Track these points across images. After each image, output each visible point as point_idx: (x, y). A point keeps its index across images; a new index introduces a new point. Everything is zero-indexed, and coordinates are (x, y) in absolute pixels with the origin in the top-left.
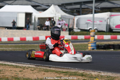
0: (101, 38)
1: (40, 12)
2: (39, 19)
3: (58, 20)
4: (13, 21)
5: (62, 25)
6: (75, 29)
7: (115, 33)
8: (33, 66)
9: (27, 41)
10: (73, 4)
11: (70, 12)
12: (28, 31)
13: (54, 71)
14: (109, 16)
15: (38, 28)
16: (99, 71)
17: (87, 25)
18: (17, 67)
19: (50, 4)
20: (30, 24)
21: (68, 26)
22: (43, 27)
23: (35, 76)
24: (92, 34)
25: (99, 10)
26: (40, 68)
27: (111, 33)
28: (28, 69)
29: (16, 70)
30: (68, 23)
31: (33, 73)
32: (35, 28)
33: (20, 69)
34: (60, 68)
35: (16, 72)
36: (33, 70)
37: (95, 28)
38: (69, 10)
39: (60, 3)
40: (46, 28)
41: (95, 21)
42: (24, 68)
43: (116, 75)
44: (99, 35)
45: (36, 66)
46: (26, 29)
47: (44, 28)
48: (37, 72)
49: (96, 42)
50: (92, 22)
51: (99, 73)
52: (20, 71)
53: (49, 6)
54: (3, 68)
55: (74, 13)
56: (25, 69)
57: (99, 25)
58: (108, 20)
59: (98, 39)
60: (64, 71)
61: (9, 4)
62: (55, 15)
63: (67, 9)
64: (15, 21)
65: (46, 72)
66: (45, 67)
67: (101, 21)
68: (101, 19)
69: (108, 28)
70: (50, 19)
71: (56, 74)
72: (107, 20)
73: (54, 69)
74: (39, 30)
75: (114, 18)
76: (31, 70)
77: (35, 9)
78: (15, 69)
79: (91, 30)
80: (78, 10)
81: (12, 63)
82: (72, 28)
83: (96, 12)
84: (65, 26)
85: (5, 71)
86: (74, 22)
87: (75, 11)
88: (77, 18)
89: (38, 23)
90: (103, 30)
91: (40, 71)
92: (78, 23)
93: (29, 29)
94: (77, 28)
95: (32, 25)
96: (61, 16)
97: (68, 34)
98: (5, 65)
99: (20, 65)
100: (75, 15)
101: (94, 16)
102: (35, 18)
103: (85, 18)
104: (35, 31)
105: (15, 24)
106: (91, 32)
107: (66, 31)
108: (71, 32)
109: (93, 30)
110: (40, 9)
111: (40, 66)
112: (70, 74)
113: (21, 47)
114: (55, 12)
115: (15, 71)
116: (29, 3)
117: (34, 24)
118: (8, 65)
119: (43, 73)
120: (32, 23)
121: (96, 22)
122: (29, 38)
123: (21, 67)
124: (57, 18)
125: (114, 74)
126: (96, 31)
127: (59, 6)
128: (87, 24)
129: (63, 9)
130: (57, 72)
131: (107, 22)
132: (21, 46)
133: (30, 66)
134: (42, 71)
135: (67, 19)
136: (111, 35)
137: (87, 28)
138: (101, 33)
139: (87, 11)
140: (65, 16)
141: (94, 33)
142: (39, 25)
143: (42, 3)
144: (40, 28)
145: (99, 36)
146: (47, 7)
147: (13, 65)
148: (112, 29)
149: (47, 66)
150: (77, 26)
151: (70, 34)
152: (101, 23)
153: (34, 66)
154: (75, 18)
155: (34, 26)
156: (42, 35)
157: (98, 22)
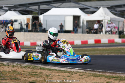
1: (89, 15)
2: (88, 22)
3: (107, 23)
4: (60, 24)
5: (112, 28)
8: (81, 71)
9: (75, 45)
10: (123, 6)
11: (119, 14)
12: (77, 34)
13: (104, 76)
15: (87, 31)
18: (65, 72)
19: (98, 6)
20: (78, 27)
21: (118, 29)
22: (92, 30)
23: (84, 81)
26: (89, 73)
28: (76, 74)
29: (65, 75)
30: (118, 26)
31: (82, 78)
32: (83, 32)
33: (69, 74)
34: (110, 73)
35: (64, 78)
36: (81, 75)
38: (119, 13)
39: (109, 5)
40: (94, 31)
42: (72, 73)
45: (85, 70)
46: (74, 32)
47: (93, 32)
48: (86, 77)
52: (68, 77)
53: (98, 8)
54: (50, 73)
55: (124, 15)
56: (74, 74)
60: (114, 75)
61: (56, 7)
62: (105, 17)
63: (116, 11)
64: (63, 24)
65: (95, 76)
66: (95, 71)
70: (99, 22)
71: (105, 79)
73: (103, 74)
74: (88, 33)
76: (80, 75)
77: (83, 11)
78: (63, 74)
81: (59, 68)
82: (123, 31)
84: (115, 29)
85: (52, 77)
86: (124, 25)
89: (86, 26)
91: (89, 76)
93: (77, 32)
95: (81, 28)
96: (111, 18)
97: (118, 37)
98: (53, 70)
99: (68, 70)
102: (83, 21)
104: (84, 34)
105: (63, 27)
107: (115, 34)
108: (122, 35)
110: (88, 12)
111: (89, 71)
112: (121, 79)
114: (104, 15)
115: (63, 76)
116: (77, 5)
117: (82, 27)
118: (56, 70)
119: (93, 78)
120: (81, 26)
123: (69, 72)
124: (106, 21)
127: (108, 8)
129: (112, 11)
130: (106, 77)
133: (79, 71)
134: (91, 76)
135: (117, 21)
140: (114, 18)
142: (87, 28)
143: (90, 5)
144: (88, 32)
146: (95, 10)
147: (61, 70)
149: (96, 71)
151: (120, 37)
153: (83, 71)
155: (82, 29)
156: (91, 39)
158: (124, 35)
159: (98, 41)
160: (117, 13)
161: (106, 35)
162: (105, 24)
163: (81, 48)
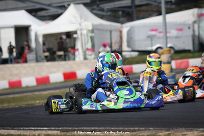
1: (47, 23)
2: (46, 37)
6: (125, 51)
8: (55, 132)
9: (24, 88)
11: (110, 15)
12: (25, 65)
14: (196, 16)
15: (46, 57)
17: (152, 40)
19: (65, 2)
21: (111, 47)
25: (173, 6)
30: (109, 41)
32: (39, 59)
37: (169, 45)
38: (109, 13)
41: (168, 30)
44: (178, 59)
45: (62, 131)
49: (174, 74)
50: (160, 32)
53: (64, 8)
55: (119, 17)
57: (177, 37)
58: (196, 26)
62: (80, 24)
63: (102, 10)
68: (180, 24)
69: (197, 42)
70: (69, 35)
72: (193, 26)
74: (48, 61)
77: (35, 16)
79: (160, 51)
82: (120, 51)
83: (169, 11)
86: (121, 38)
87: (120, 13)
88: (126, 27)
90: (187, 48)
92: (131, 38)
94: (130, 49)
95: (33, 51)
96: (93, 25)
100: (122, 23)
101: (165, 19)
102: (36, 36)
103: (145, 26)
104: (40, 64)
109: (165, 49)
110: (45, 16)
113: (13, 102)
114: (79, 19)
116: (21, 4)
117: (36, 50)
121: (170, 32)
122: (29, 81)
124: (85, 32)
126: (172, 51)
127: (86, 5)
128: (151, 37)
131: (194, 31)
132: (13, 98)
133: (50, 132)
135: (106, 31)
137: (152, 46)
138: (183, 55)
139: (147, 11)
140: (101, 25)
141: (169, 55)
142: (46, 50)
143: (47, 3)
145: (179, 61)
150: (128, 46)
152: (180, 33)
153: (59, 132)
154: (122, 27)
155: (36, 54)
156: (55, 72)
157: (173, 33)
159: (70, 76)
160: (104, 13)
161: (86, 61)
162: (83, 36)
163: (37, 93)
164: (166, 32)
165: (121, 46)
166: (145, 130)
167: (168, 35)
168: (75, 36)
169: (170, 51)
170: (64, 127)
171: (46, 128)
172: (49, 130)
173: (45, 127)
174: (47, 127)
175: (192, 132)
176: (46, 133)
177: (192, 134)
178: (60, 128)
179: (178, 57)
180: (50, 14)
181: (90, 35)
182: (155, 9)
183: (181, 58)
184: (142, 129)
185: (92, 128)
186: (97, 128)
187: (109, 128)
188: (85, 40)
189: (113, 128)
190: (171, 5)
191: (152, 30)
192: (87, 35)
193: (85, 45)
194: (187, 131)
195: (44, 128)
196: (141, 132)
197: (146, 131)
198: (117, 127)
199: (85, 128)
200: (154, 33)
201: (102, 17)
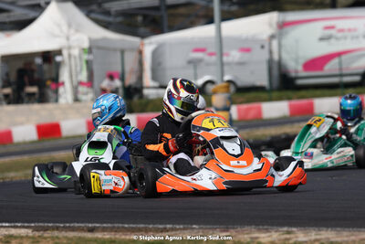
0: (251, 115)
1: (8, 36)
2: (5, 59)
3: (77, 60)
6: (148, 88)
7: (303, 93)
8: (23, 232)
11: (120, 23)
13: (111, 242)
14: (275, 26)
15: (6, 96)
16: (285, 229)
17: (195, 68)
21: (122, 79)
24: (218, 100)
25: (234, 8)
26: (53, 238)
27: (290, 93)
30: (118, 69)
34: (133, 230)
37: (227, 78)
38: (119, 19)
41: (225, 51)
43: (353, 238)
44: (241, 103)
45: (36, 229)
50: (211, 54)
51: (288, 236)
53: (39, 8)
55: (137, 27)
57: (241, 64)
59: (240, 120)
62: (68, 39)
63: (108, 13)
66: (73, 229)
67: (248, 50)
68: (246, 40)
69: (276, 73)
70: (48, 56)
72: (270, 44)
73: (107, 236)
74: (9, 103)
75: (295, 34)
79: (210, 88)
80: (153, 13)
82: (138, 86)
83: (227, 17)
86: (141, 63)
87: (140, 19)
88: (151, 43)
90: (258, 83)
92: (159, 64)
94: (156, 84)
96: (91, 41)
100: (143, 37)
101: (219, 30)
103: (183, 43)
106: (215, 92)
108: (136, 99)
109: (220, 84)
110: (4, 23)
111: (53, 229)
114: (65, 28)
121: (228, 55)
124: (76, 52)
125: (345, 233)
126: (232, 89)
127: (77, 3)
128: (194, 63)
131: (271, 52)
133: (13, 231)
135: (115, 50)
136: (289, 99)
137: (196, 78)
138: (253, 95)
139: (188, 16)
140: (104, 39)
141: (226, 95)
145: (244, 106)
146: (31, 14)
148: (293, 75)
149: (79, 227)
150: (154, 78)
152: (246, 56)
153: (30, 231)
154: (143, 44)
156: (22, 124)
157: (234, 55)
158: (143, 101)
159: (49, 131)
160: (111, 19)
161: (77, 105)
162: (73, 60)
164: (222, 55)
165: (140, 78)
166: (184, 229)
167: (225, 59)
168: (58, 59)
169: (228, 87)
170: (38, 222)
171: (7, 225)
172: (11, 227)
173: (6, 222)
174: (8, 222)
175: (268, 234)
176: (7, 233)
177: (269, 236)
178: (33, 225)
179: (242, 100)
180: (12, 19)
181: (86, 57)
182: (201, 13)
183: (248, 101)
184: (178, 227)
185: (90, 225)
186: (98, 225)
187: (120, 225)
188: (76, 66)
189: (126, 226)
190: (230, 6)
191: (197, 50)
192: (80, 58)
193: (77, 76)
194: (259, 230)
195: (4, 224)
196: (178, 232)
197: (185, 232)
198: (134, 223)
199: (76, 225)
200: (199, 55)
201: (106, 26)
